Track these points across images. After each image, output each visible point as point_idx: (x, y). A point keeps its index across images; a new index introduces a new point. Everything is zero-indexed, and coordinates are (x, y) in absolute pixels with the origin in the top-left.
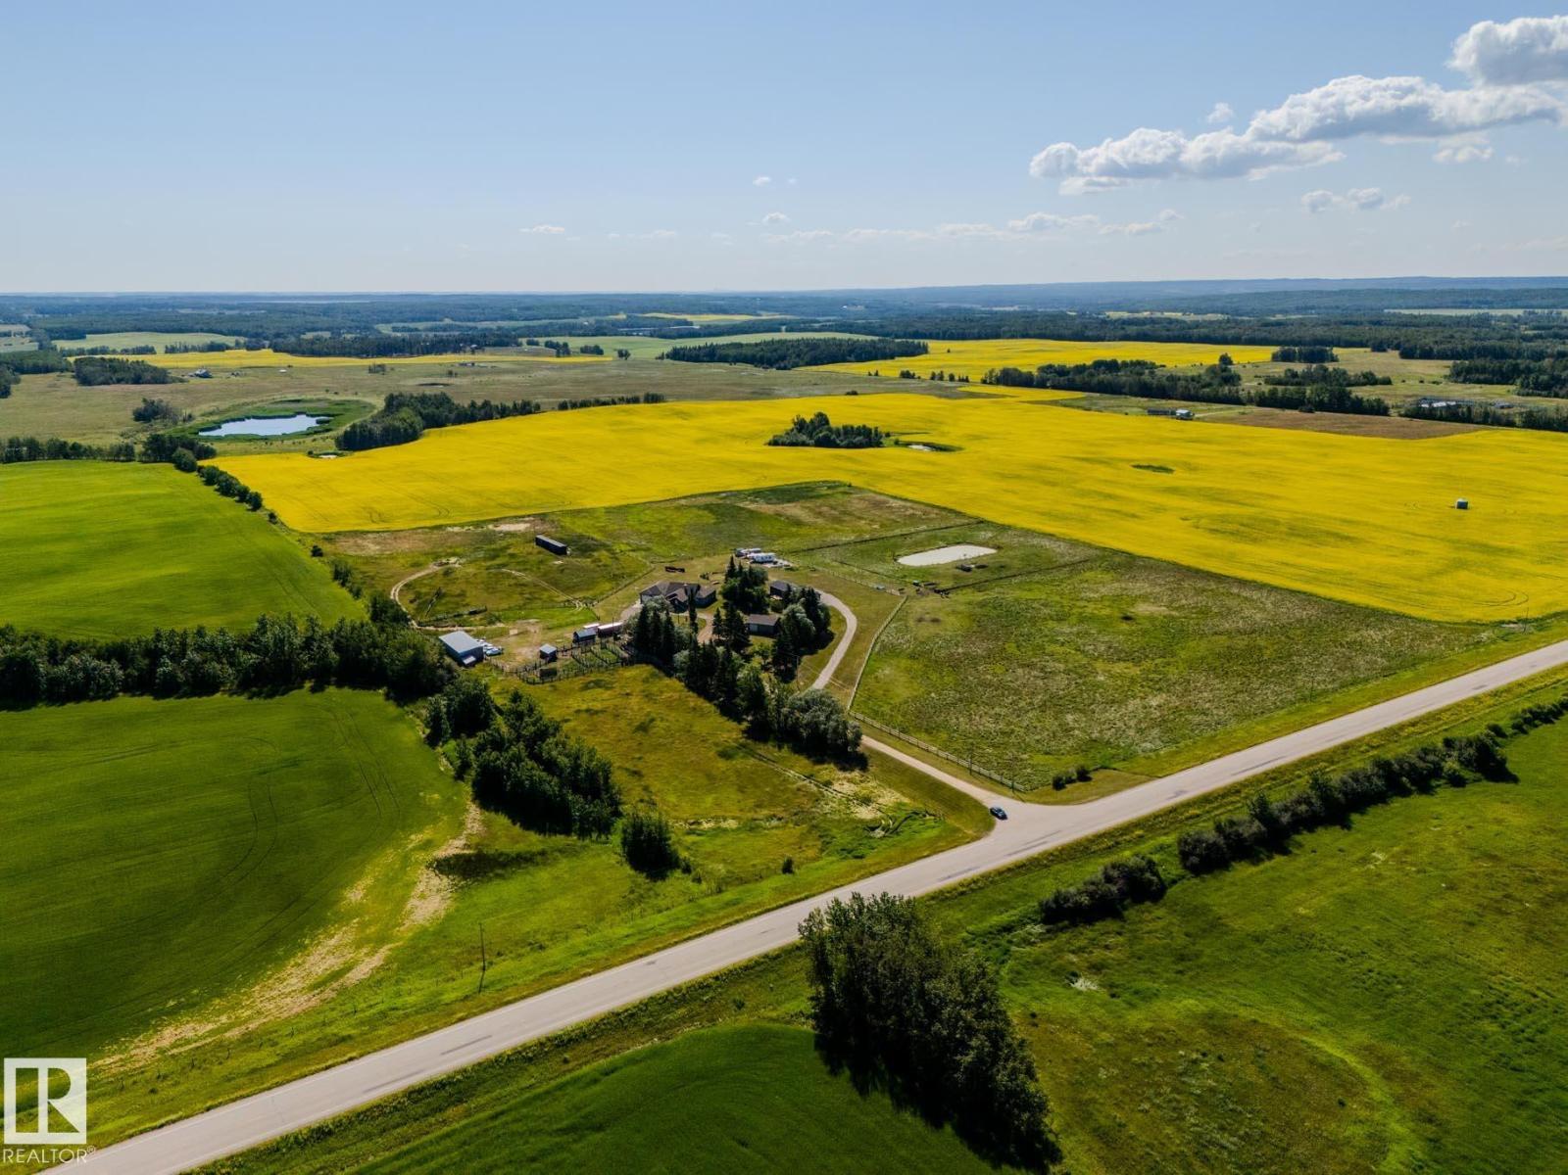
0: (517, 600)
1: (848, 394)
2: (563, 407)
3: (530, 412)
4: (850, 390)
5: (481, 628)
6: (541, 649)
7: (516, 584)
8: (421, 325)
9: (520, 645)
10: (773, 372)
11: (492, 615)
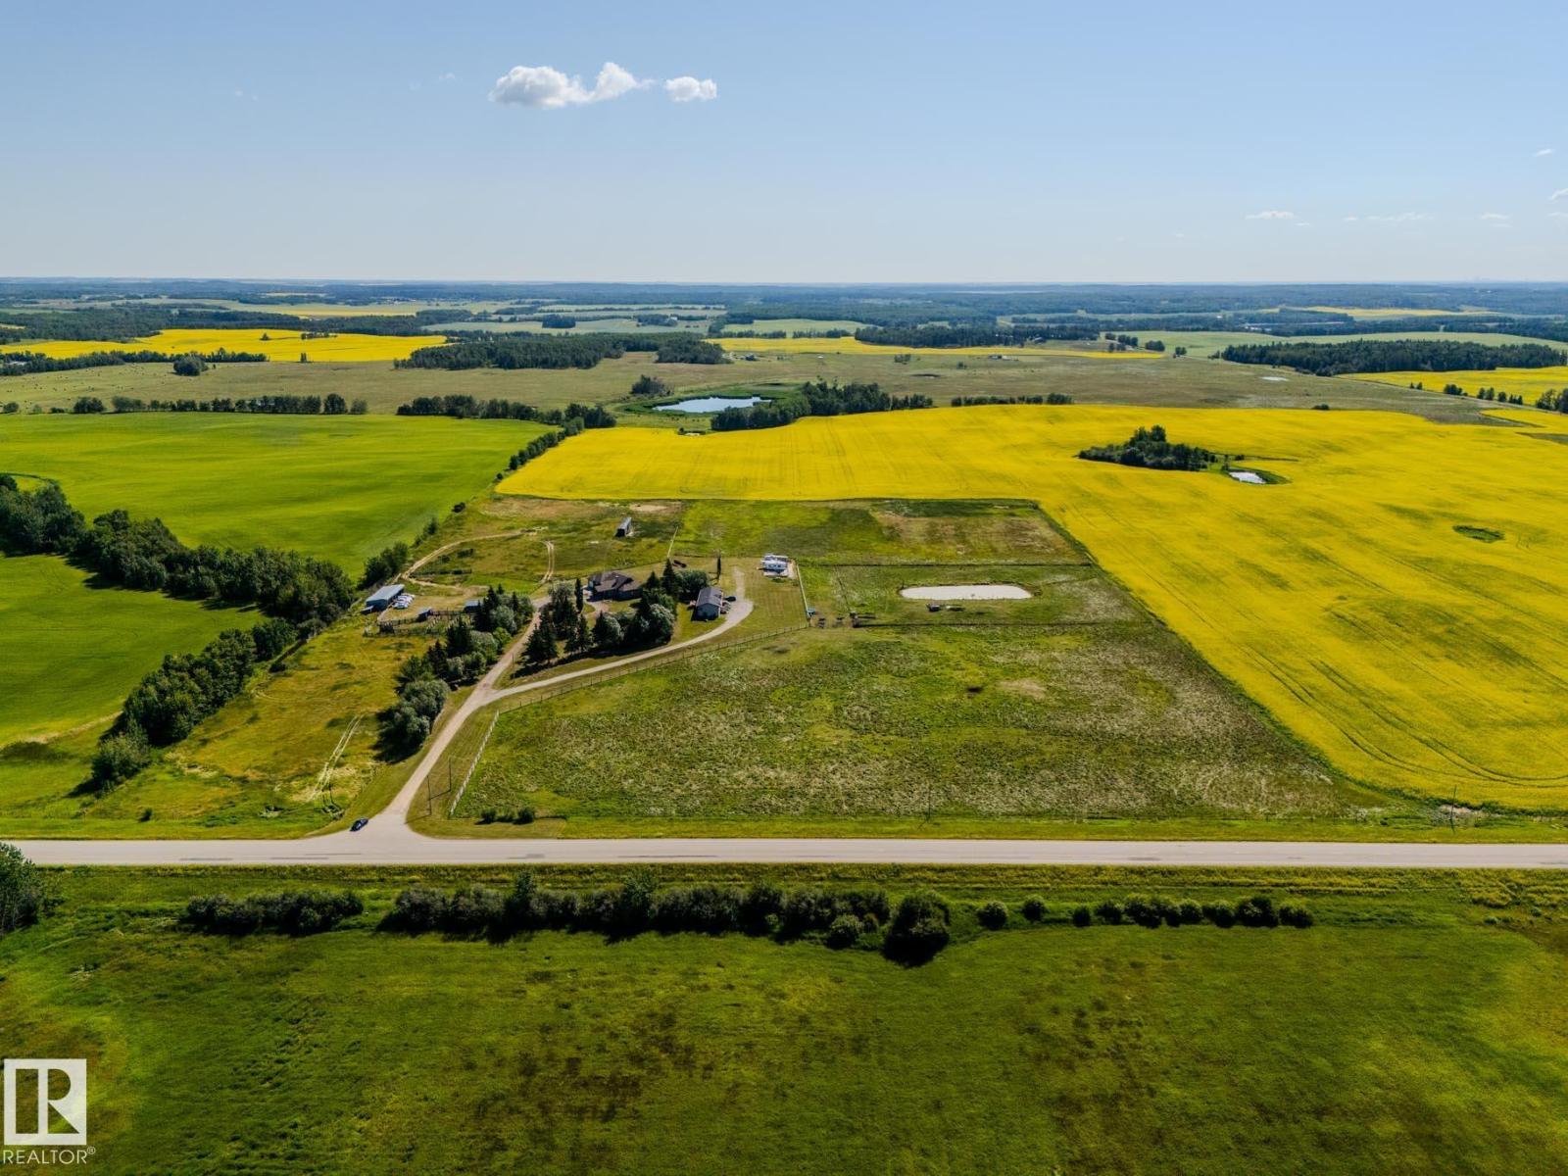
1: (1317, 408)
2: (956, 403)
3: (921, 407)
4: (1320, 404)
8: (1040, 317)
10: (1312, 377)
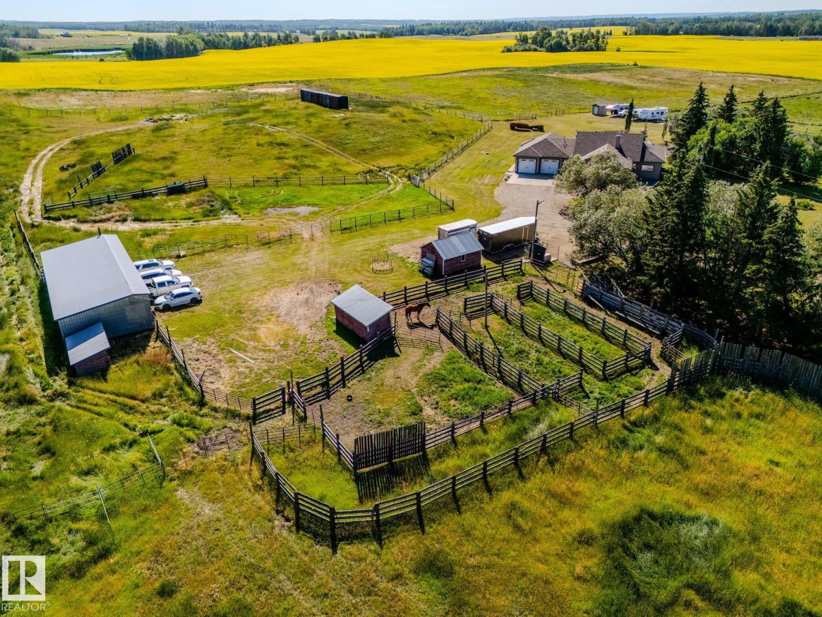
0: (270, 168)
5: (185, 224)
6: (339, 301)
7: (271, 143)
9: (275, 281)
11: (213, 196)
